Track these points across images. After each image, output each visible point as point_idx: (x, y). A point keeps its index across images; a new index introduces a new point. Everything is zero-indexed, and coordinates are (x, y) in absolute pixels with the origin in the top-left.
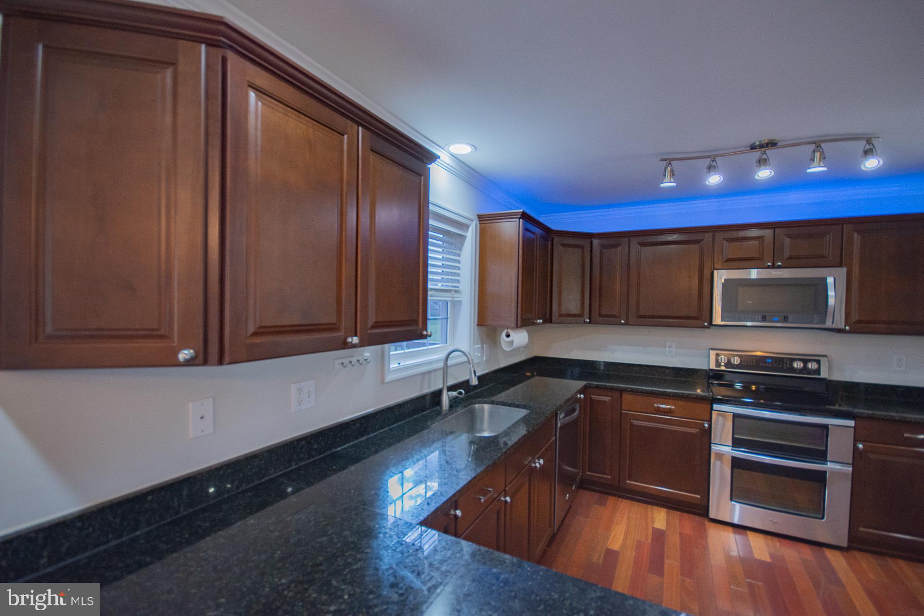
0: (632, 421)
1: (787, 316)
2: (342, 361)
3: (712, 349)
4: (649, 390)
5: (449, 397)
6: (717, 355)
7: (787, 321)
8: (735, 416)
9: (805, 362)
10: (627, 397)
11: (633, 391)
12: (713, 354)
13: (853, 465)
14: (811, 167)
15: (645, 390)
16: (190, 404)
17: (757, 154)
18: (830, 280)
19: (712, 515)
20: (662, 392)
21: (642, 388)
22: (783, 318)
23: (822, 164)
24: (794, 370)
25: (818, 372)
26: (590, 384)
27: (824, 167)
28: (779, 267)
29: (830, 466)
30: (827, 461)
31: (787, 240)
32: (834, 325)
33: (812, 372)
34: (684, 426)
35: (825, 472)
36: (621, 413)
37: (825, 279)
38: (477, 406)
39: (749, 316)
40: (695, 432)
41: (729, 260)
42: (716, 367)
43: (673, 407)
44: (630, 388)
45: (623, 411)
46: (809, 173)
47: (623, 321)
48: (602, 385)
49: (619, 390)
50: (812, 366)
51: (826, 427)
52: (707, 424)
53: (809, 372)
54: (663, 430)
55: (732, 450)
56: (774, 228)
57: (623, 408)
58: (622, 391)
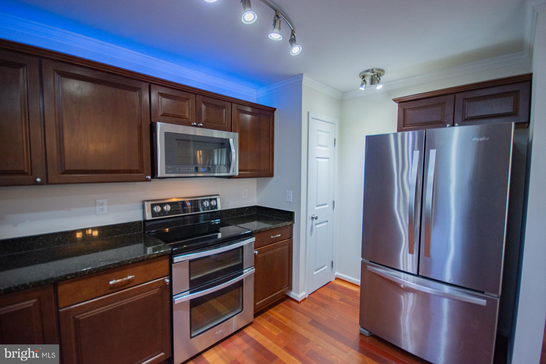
0: (77, 317)
3: (147, 201)
6: (153, 206)
8: (191, 262)
9: (210, 201)
12: (148, 206)
18: (231, 140)
22: (207, 169)
25: (216, 207)
28: (201, 127)
30: (243, 270)
31: (204, 107)
32: (234, 173)
34: (145, 292)
37: (229, 140)
39: (187, 168)
40: (156, 292)
41: (165, 115)
43: (133, 276)
45: (61, 309)
47: (38, 180)
50: (213, 203)
52: (167, 278)
53: (212, 207)
54: (122, 307)
56: (196, 94)
57: (60, 306)
58: (57, 283)
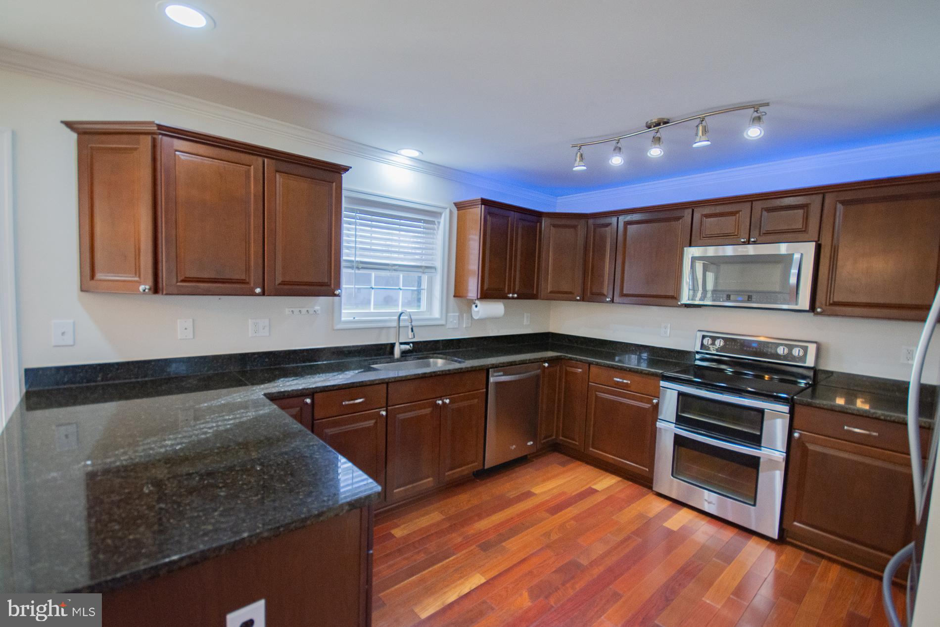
0: (596, 393)
1: (751, 296)
2: (292, 309)
3: (700, 331)
4: (610, 364)
5: (400, 349)
6: (704, 337)
7: (751, 301)
8: (680, 394)
9: (791, 347)
10: (593, 369)
11: (597, 364)
12: (699, 335)
13: (786, 453)
14: (696, 141)
15: (607, 364)
16: (178, 321)
17: (652, 133)
19: (656, 488)
20: (621, 366)
21: (605, 362)
22: (746, 298)
23: (704, 138)
24: (778, 356)
25: (803, 359)
26: (566, 356)
27: (708, 141)
28: (754, 243)
29: (763, 453)
30: (760, 446)
31: (765, 214)
32: (801, 306)
33: (797, 360)
34: (638, 401)
35: (759, 458)
36: (588, 384)
37: (792, 255)
38: (431, 360)
39: (714, 296)
40: (647, 407)
41: (707, 237)
42: (701, 349)
43: (629, 382)
44: (596, 362)
45: (590, 383)
46: (695, 148)
47: (608, 299)
48: (574, 358)
49: (587, 363)
50: (797, 352)
51: (761, 411)
52: (656, 400)
53: (794, 358)
54: (621, 403)
55: (676, 427)
56: (752, 201)
57: (591, 380)
58: (590, 364)
